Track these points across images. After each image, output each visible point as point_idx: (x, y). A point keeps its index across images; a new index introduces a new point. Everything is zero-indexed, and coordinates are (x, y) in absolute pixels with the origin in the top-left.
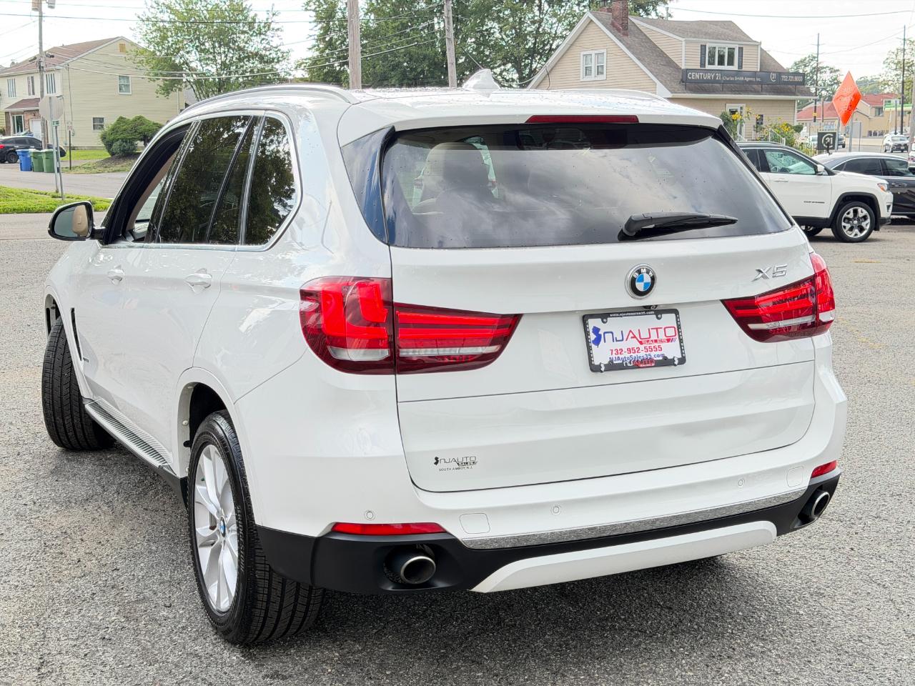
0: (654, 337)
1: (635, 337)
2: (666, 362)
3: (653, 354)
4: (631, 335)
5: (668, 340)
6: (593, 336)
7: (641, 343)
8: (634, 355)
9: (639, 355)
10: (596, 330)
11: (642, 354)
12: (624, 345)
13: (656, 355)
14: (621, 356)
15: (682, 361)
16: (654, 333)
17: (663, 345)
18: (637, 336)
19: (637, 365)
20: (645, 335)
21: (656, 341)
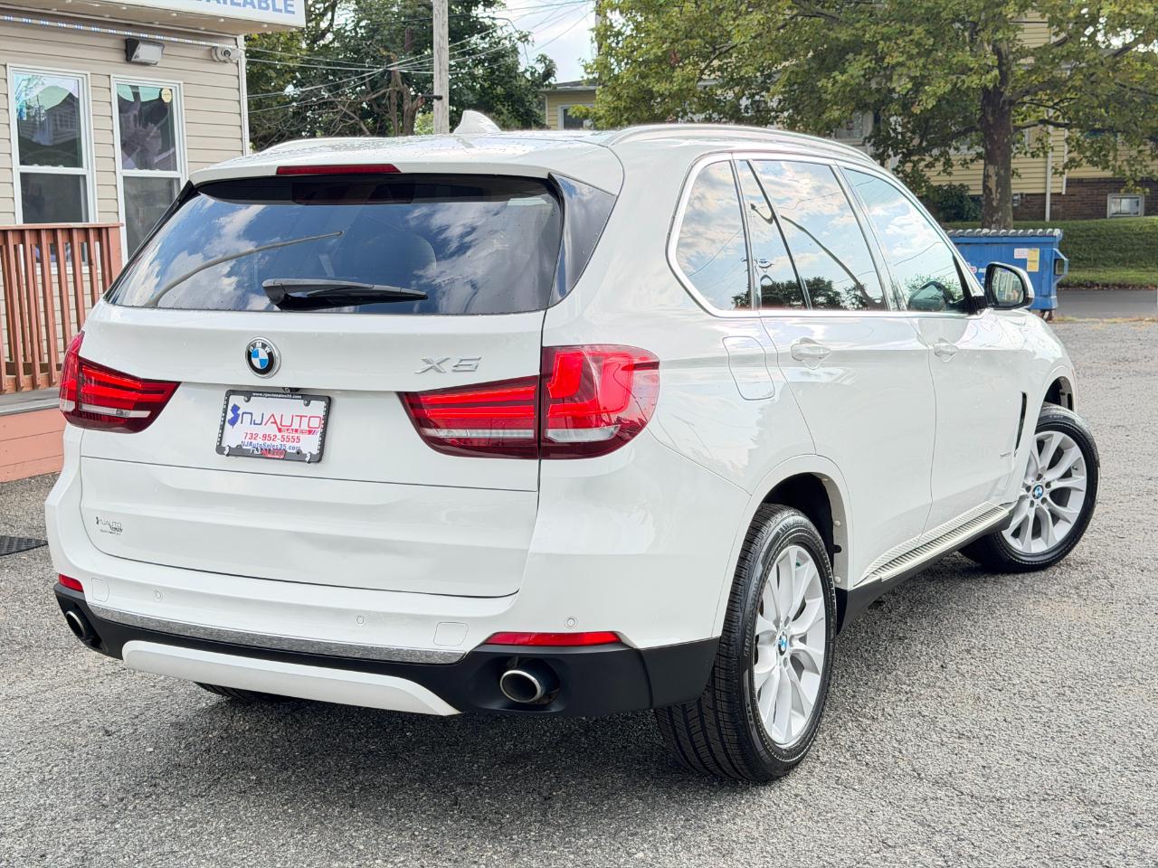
0: (295, 426)
1: (275, 422)
2: (298, 456)
3: (288, 445)
4: (272, 420)
5: (310, 432)
6: (230, 415)
7: (280, 430)
8: (268, 443)
9: (274, 443)
10: (235, 409)
11: (277, 443)
12: (261, 430)
13: (290, 447)
14: (254, 442)
15: (318, 458)
16: (297, 420)
17: (302, 436)
18: (279, 422)
19: (265, 454)
20: (286, 422)
21: (296, 431)
